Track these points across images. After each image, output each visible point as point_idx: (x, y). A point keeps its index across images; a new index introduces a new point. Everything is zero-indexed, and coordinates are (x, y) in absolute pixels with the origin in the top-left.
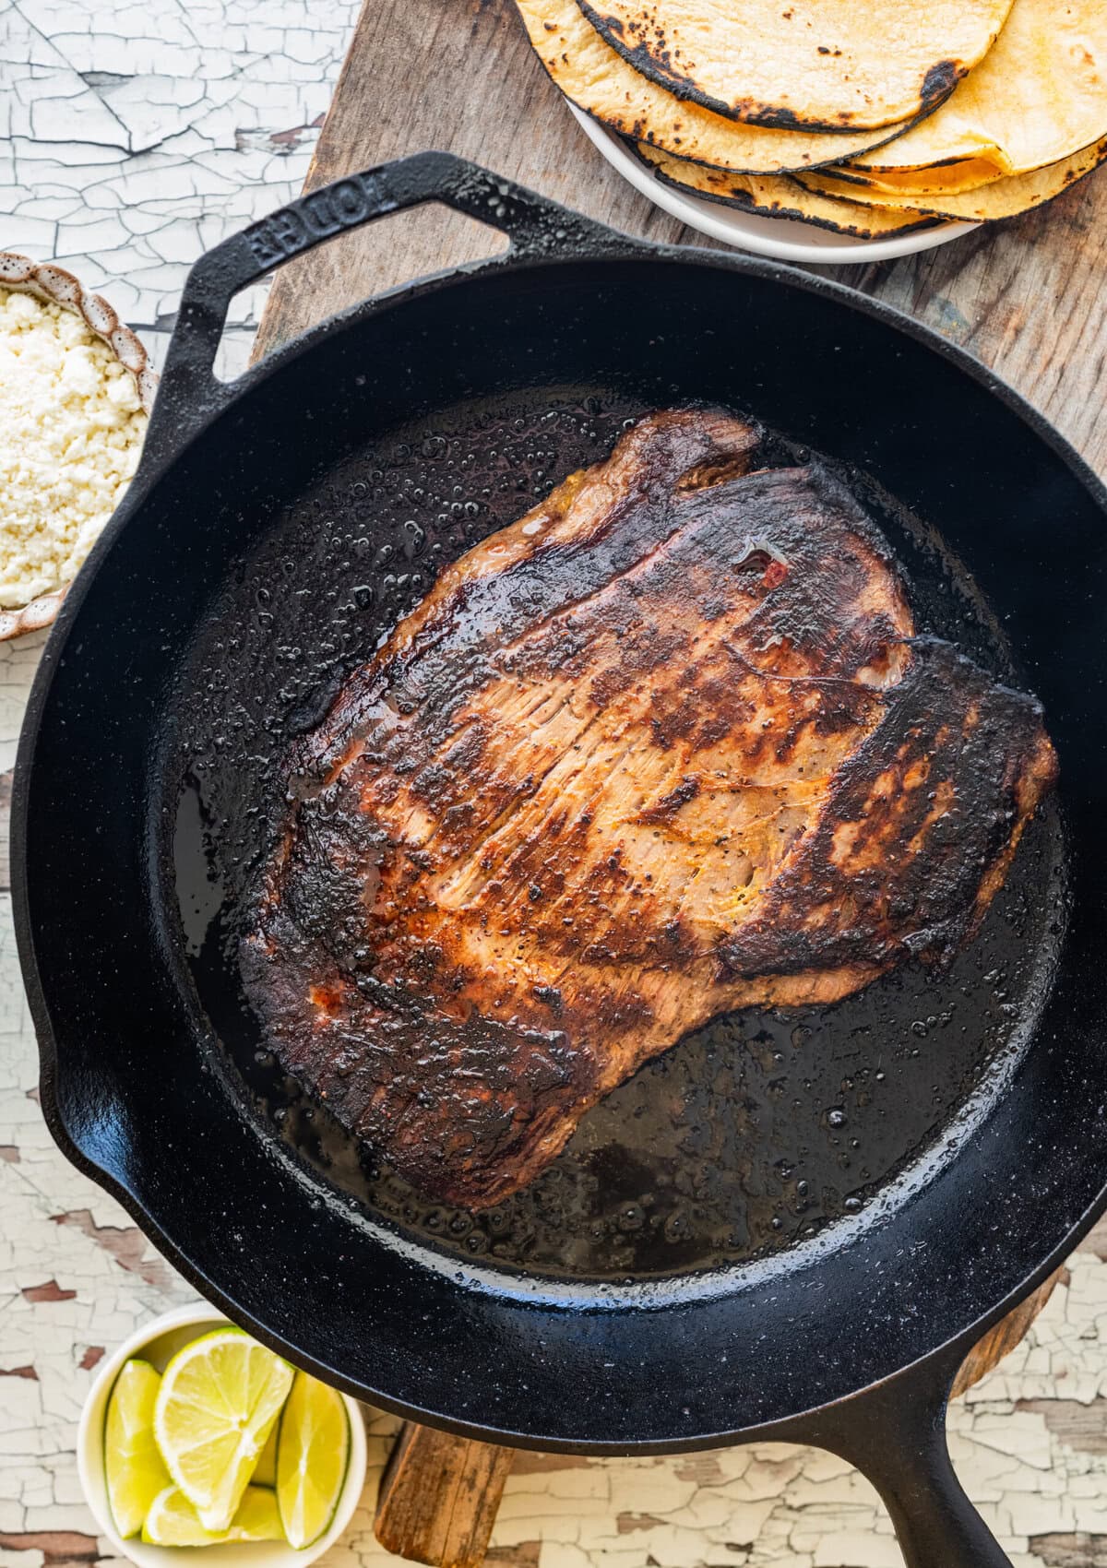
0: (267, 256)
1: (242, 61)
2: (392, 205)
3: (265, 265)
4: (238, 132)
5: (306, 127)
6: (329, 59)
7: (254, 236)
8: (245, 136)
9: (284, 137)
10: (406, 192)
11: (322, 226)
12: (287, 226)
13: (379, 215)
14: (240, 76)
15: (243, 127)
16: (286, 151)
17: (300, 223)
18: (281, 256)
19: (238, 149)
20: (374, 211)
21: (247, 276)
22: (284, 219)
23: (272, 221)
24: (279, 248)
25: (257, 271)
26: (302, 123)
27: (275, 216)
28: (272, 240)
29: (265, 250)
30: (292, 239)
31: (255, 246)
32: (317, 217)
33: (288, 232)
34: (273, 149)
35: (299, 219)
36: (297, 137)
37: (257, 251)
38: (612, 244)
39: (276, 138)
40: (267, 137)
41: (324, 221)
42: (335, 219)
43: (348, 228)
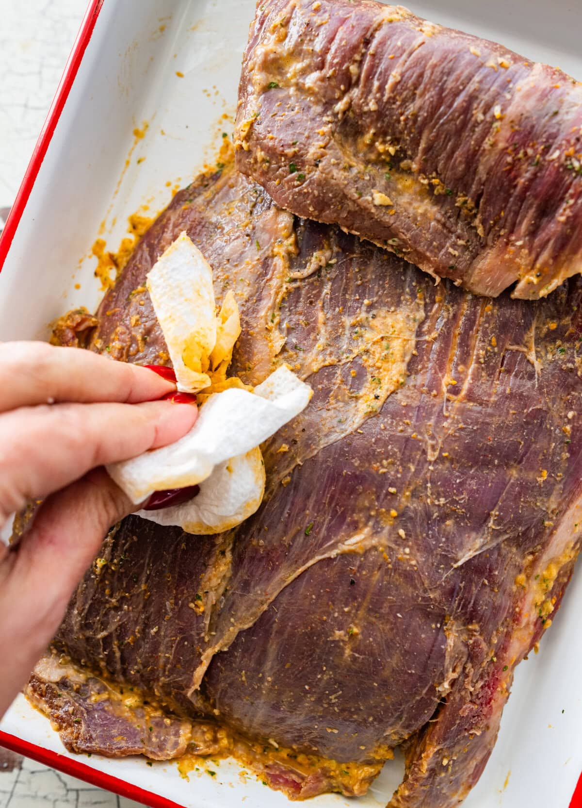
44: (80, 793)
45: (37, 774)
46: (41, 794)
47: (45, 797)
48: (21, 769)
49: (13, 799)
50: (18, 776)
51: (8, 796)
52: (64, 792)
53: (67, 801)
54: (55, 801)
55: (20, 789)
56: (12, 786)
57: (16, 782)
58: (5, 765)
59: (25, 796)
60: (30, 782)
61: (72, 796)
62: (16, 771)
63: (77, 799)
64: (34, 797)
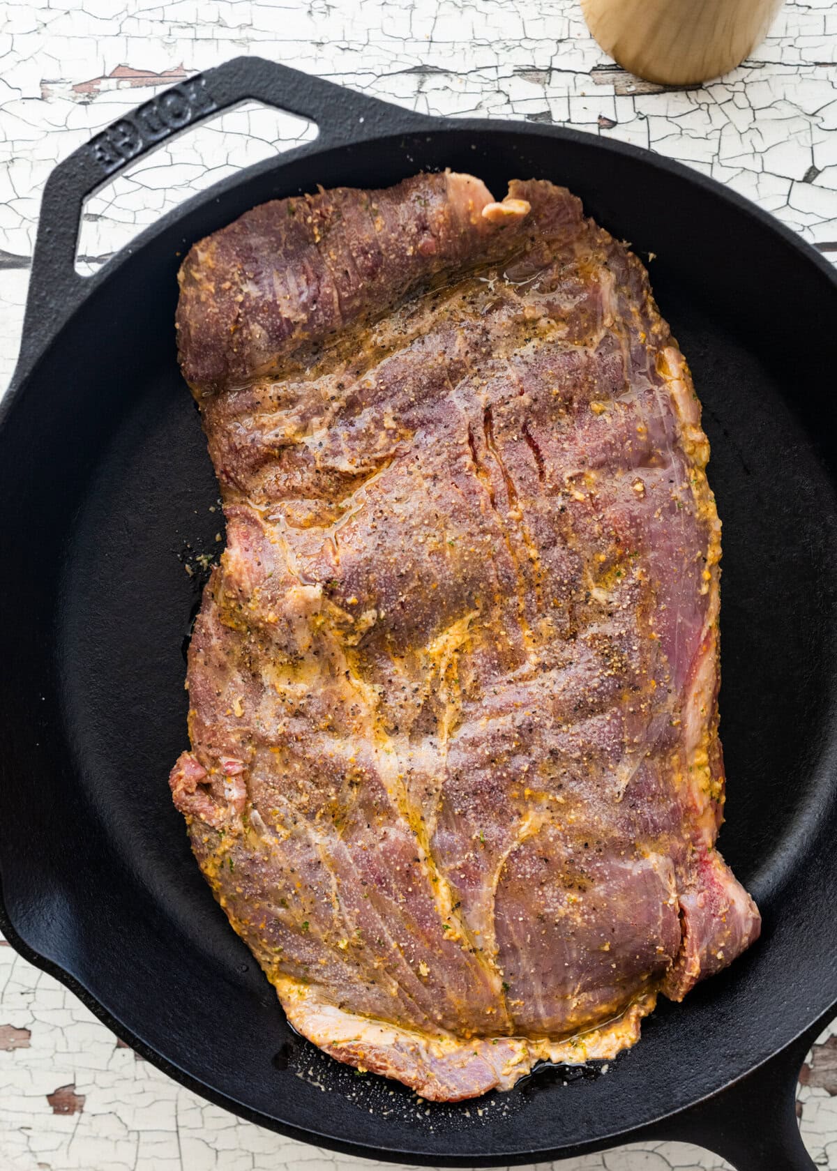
0: (110, 162)
1: (46, 16)
2: (214, 106)
3: (110, 170)
4: (43, 82)
5: (104, 77)
6: (125, 14)
7: (97, 147)
8: (49, 86)
9: (84, 87)
10: (224, 94)
11: (155, 131)
12: (124, 135)
13: (203, 117)
14: (44, 30)
15: (47, 78)
16: (87, 100)
17: (136, 131)
18: (123, 160)
19: (42, 99)
20: (198, 114)
21: (95, 182)
22: (121, 129)
23: (109, 132)
24: (120, 155)
25: (101, 177)
26: (101, 75)
27: (113, 127)
28: (113, 148)
29: (107, 158)
30: (130, 146)
31: (99, 155)
32: (149, 124)
33: (127, 139)
34: (75, 98)
35: (134, 127)
36: (96, 87)
37: (101, 159)
38: (405, 121)
39: (77, 88)
40: (70, 86)
41: (156, 127)
42: (165, 125)
43: (176, 131)
44: (141, 1133)
45: (99, 1117)
46: (103, 1135)
47: (107, 1138)
48: (82, 1112)
49: (75, 1140)
50: (80, 1118)
51: (70, 1136)
52: (126, 1133)
53: (129, 1141)
54: (117, 1141)
55: (81, 1130)
56: (74, 1127)
57: (78, 1124)
58: (66, 1108)
59: (86, 1137)
60: (91, 1124)
61: (134, 1136)
62: (77, 1114)
63: (138, 1140)
64: (96, 1138)
